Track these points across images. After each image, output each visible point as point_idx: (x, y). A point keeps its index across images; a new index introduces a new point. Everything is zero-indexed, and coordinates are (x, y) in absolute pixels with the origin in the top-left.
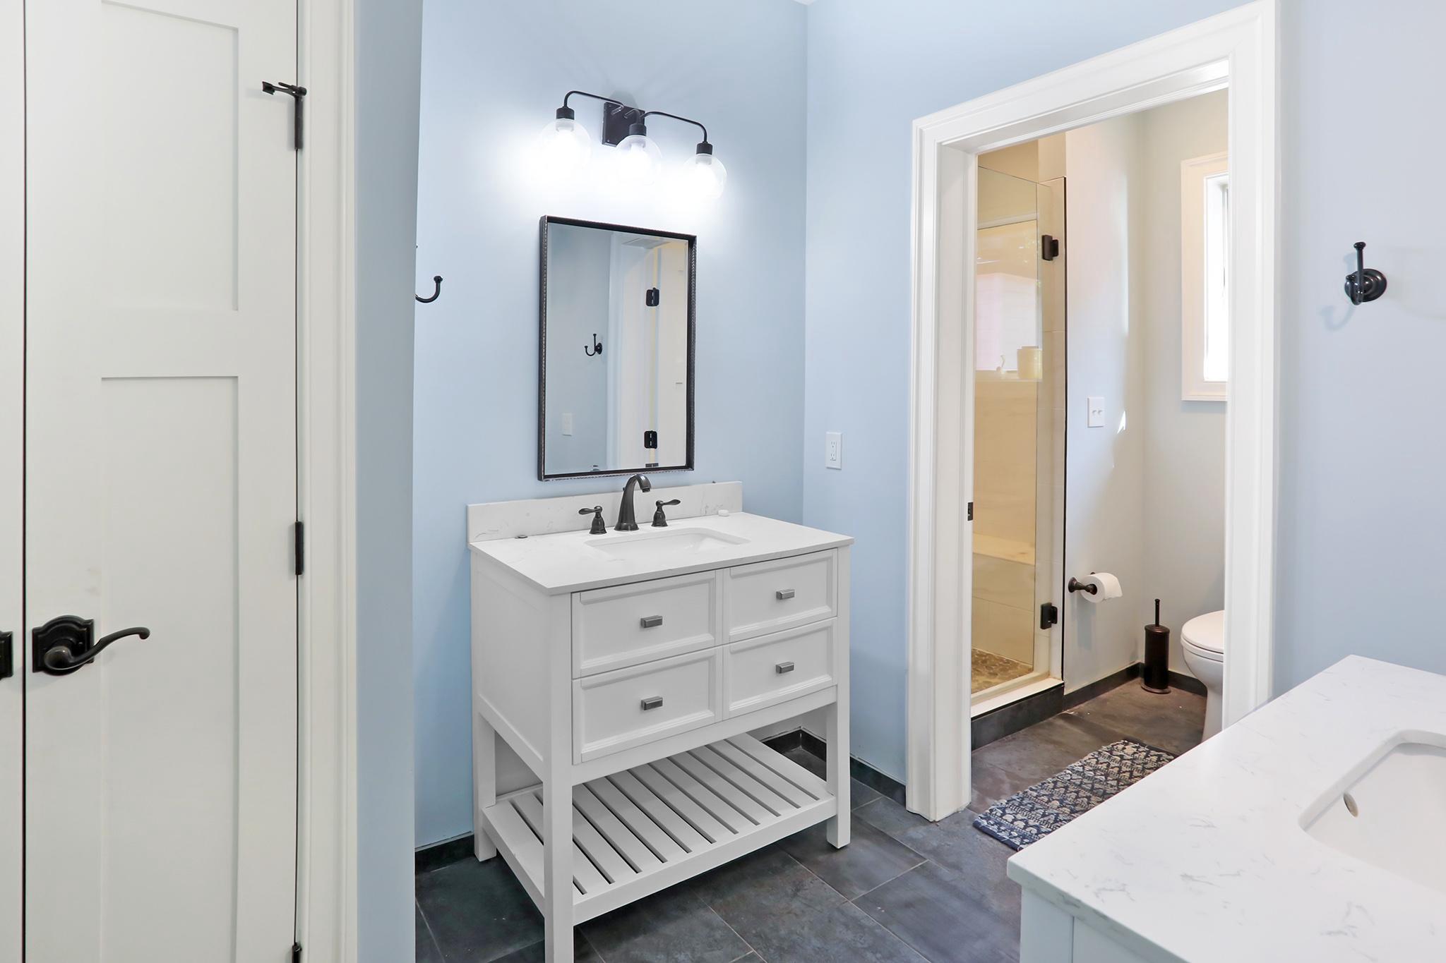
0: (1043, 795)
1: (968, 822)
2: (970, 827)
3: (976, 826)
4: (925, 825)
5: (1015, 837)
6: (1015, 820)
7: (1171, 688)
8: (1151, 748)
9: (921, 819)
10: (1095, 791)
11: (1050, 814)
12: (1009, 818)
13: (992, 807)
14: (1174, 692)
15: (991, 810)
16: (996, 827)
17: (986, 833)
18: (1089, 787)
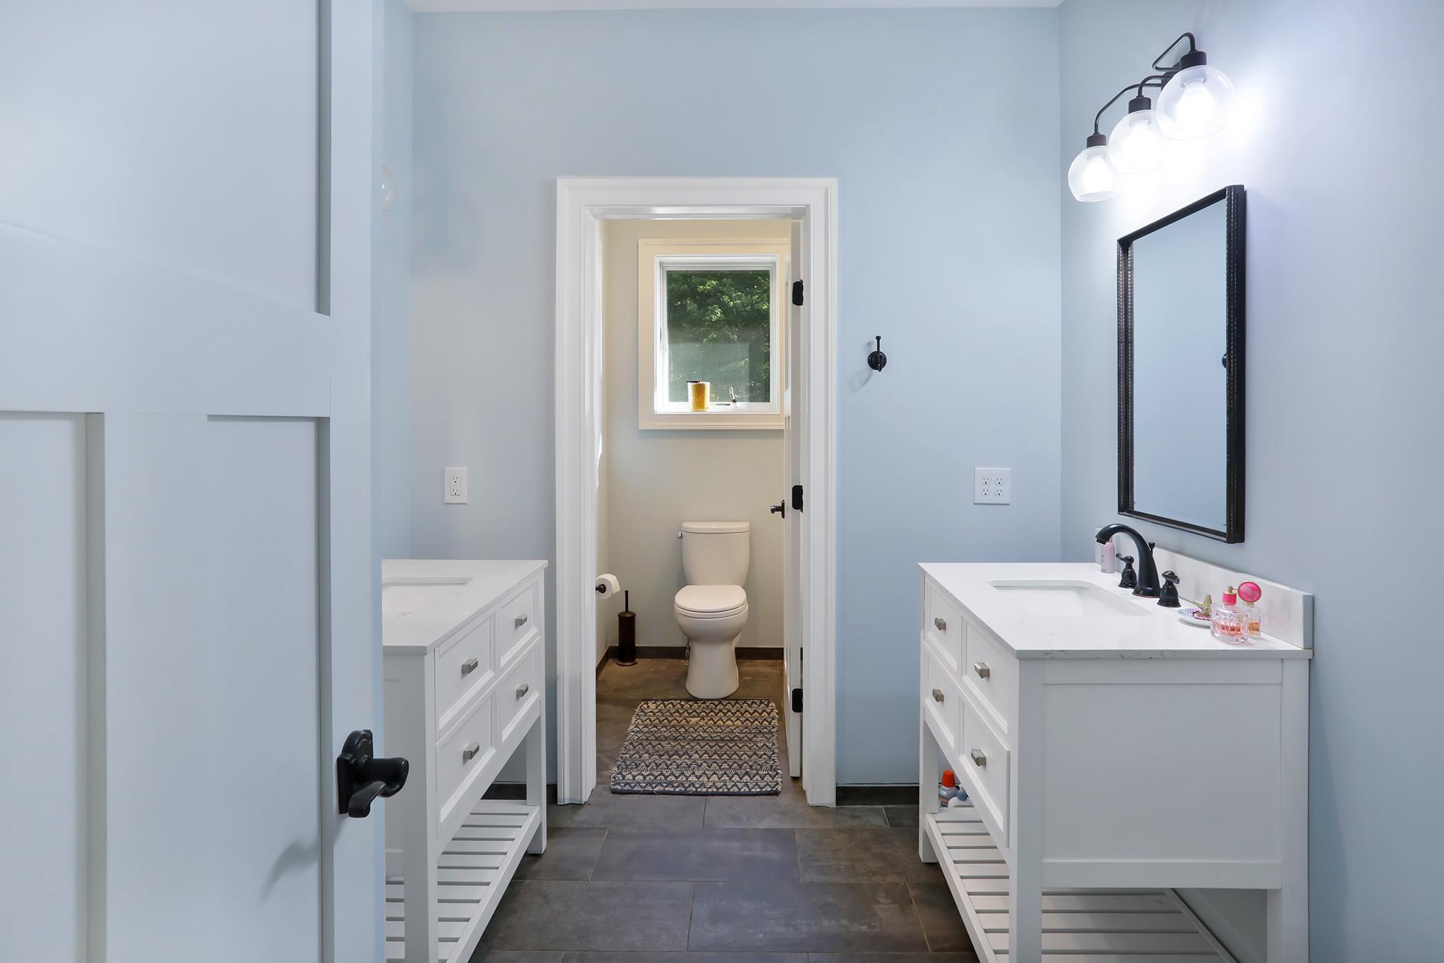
0: (634, 754)
1: (606, 793)
2: (611, 795)
3: (615, 792)
4: (581, 808)
5: (645, 787)
6: (634, 777)
7: (637, 660)
8: (663, 701)
9: (576, 806)
10: (660, 738)
11: (650, 764)
12: (630, 777)
13: (613, 775)
14: (640, 662)
15: (614, 777)
16: (628, 786)
17: (625, 793)
18: (653, 738)
